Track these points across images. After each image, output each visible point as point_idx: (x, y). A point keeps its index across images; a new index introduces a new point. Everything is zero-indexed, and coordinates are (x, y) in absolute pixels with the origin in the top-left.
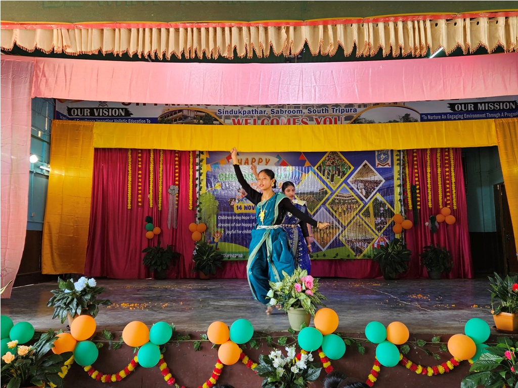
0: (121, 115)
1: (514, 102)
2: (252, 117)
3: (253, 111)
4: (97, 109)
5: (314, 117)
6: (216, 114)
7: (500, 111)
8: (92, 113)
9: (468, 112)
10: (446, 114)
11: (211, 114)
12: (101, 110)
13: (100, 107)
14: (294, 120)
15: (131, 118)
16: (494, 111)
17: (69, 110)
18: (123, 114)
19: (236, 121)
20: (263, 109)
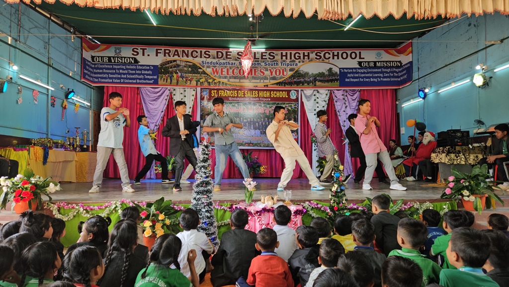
0: (132, 63)
1: (400, 62)
2: (226, 67)
3: (226, 63)
4: (113, 57)
5: (269, 68)
6: (200, 64)
7: (390, 67)
8: (110, 60)
9: (370, 68)
10: (355, 68)
11: (196, 64)
12: (116, 58)
13: (116, 56)
14: (255, 70)
15: (139, 65)
16: (387, 67)
17: (93, 57)
18: (133, 62)
19: (215, 69)
20: (234, 62)
